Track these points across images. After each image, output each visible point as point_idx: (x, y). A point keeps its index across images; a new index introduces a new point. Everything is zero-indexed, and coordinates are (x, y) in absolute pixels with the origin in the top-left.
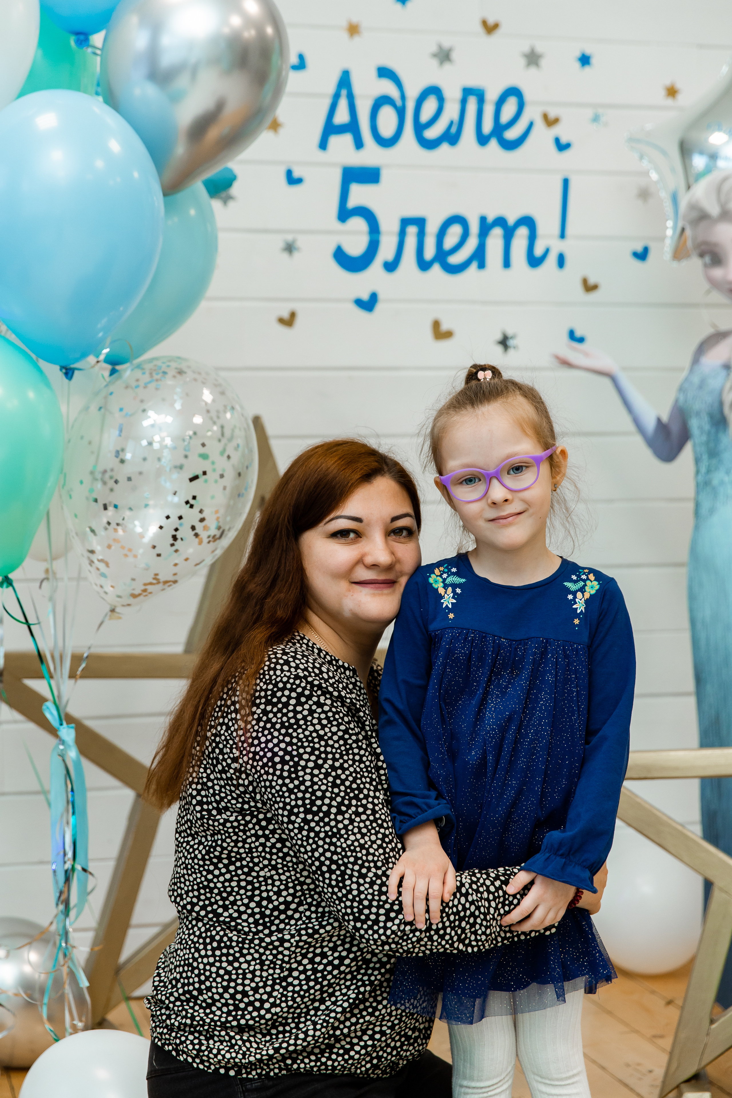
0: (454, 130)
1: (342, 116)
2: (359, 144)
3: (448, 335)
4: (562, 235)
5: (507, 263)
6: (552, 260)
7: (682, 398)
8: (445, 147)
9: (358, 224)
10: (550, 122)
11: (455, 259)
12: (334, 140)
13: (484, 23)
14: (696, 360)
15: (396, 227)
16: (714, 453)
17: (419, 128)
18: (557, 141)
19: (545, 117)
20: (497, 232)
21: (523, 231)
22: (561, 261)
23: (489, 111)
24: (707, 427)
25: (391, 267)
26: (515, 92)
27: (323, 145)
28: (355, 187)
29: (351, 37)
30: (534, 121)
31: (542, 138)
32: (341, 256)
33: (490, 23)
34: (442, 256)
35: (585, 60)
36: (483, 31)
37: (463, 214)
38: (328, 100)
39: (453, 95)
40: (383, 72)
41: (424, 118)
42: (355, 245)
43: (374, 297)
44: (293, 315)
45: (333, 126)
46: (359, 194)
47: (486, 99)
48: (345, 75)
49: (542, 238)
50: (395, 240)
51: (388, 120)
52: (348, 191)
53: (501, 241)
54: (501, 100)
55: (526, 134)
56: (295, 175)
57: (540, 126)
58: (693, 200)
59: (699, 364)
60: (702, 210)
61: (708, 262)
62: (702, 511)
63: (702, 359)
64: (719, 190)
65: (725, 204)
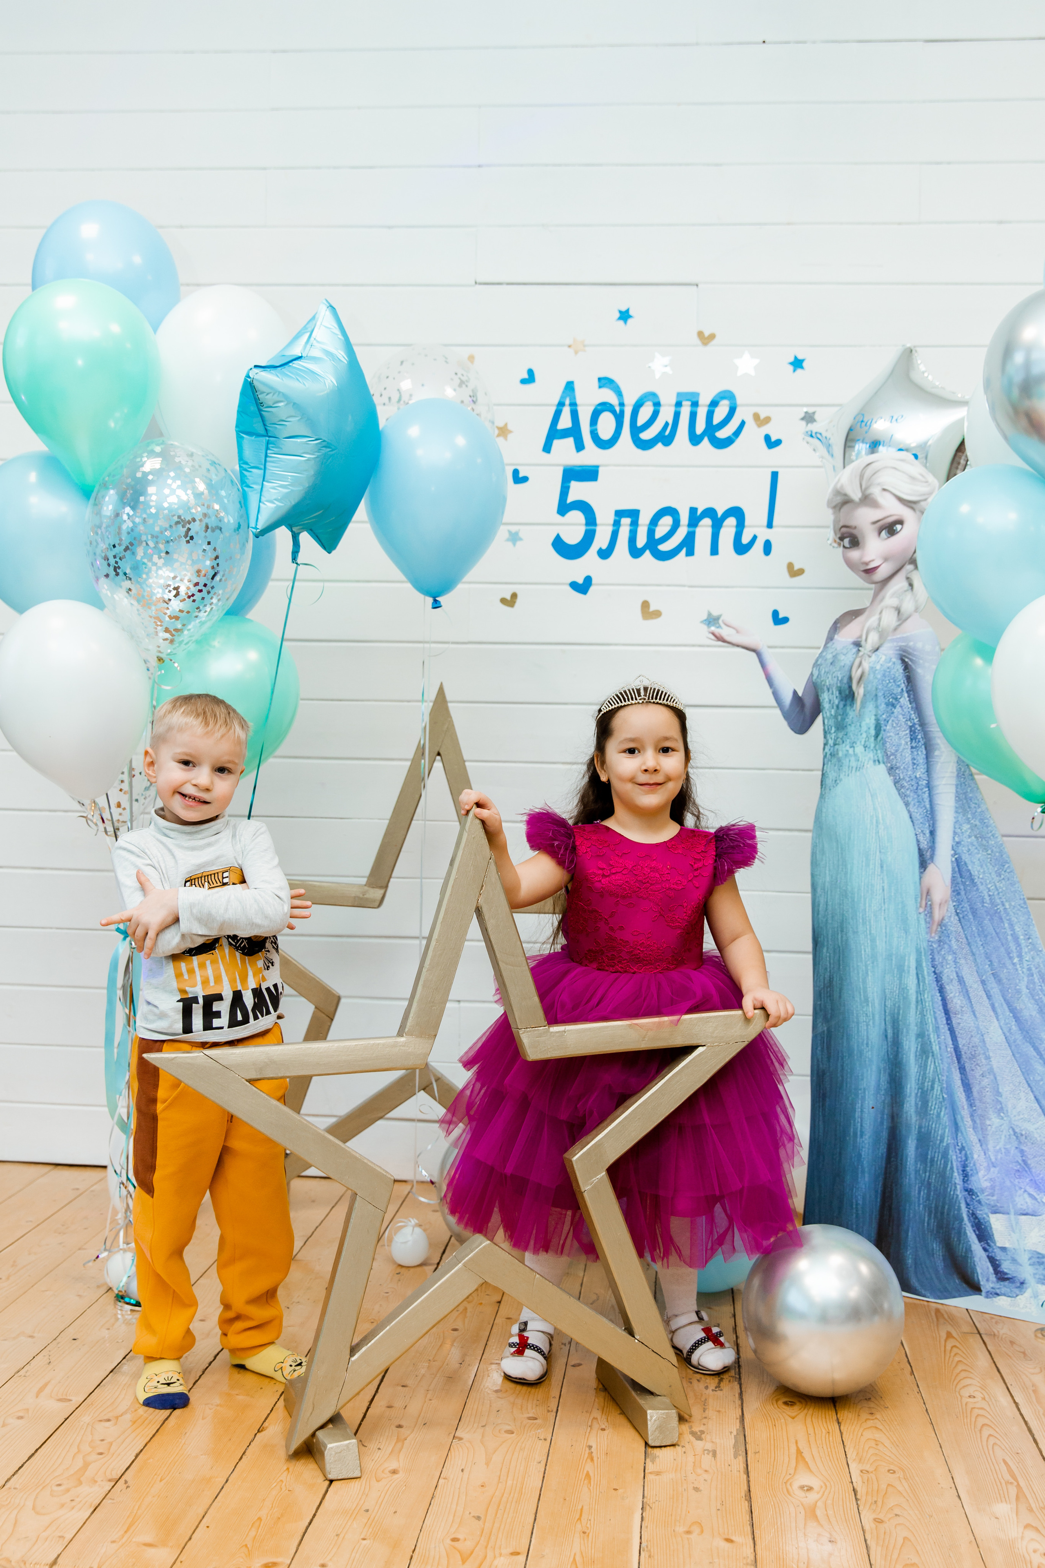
0: (667, 433)
1: (565, 422)
2: (580, 446)
3: (657, 614)
4: (770, 525)
5: (714, 551)
6: (759, 546)
7: (816, 673)
8: (660, 445)
9: (577, 517)
10: (761, 421)
11: (664, 547)
12: (557, 443)
13: (700, 334)
14: (830, 638)
15: (611, 518)
16: (841, 726)
17: (636, 430)
18: (767, 438)
19: (756, 417)
20: (707, 522)
21: (731, 521)
23: (702, 413)
24: (836, 702)
25: (604, 554)
26: (728, 395)
27: (547, 448)
28: (574, 485)
29: (576, 353)
30: (745, 420)
31: (752, 436)
32: (559, 545)
33: (707, 334)
34: (653, 544)
35: (797, 364)
36: (698, 342)
37: (673, 506)
38: (554, 409)
39: (668, 401)
40: (605, 382)
41: (641, 421)
42: (573, 535)
43: (588, 580)
44: (514, 596)
45: (557, 430)
46: (578, 491)
47: (700, 403)
48: (570, 387)
49: (750, 526)
50: (610, 529)
51: (606, 425)
52: (568, 487)
53: (709, 531)
54: (714, 404)
55: (737, 433)
56: (521, 475)
57: (750, 426)
58: (839, 486)
59: (834, 641)
60: (845, 495)
61: (847, 545)
62: (829, 782)
63: (836, 637)
64: (862, 477)
65: (867, 488)
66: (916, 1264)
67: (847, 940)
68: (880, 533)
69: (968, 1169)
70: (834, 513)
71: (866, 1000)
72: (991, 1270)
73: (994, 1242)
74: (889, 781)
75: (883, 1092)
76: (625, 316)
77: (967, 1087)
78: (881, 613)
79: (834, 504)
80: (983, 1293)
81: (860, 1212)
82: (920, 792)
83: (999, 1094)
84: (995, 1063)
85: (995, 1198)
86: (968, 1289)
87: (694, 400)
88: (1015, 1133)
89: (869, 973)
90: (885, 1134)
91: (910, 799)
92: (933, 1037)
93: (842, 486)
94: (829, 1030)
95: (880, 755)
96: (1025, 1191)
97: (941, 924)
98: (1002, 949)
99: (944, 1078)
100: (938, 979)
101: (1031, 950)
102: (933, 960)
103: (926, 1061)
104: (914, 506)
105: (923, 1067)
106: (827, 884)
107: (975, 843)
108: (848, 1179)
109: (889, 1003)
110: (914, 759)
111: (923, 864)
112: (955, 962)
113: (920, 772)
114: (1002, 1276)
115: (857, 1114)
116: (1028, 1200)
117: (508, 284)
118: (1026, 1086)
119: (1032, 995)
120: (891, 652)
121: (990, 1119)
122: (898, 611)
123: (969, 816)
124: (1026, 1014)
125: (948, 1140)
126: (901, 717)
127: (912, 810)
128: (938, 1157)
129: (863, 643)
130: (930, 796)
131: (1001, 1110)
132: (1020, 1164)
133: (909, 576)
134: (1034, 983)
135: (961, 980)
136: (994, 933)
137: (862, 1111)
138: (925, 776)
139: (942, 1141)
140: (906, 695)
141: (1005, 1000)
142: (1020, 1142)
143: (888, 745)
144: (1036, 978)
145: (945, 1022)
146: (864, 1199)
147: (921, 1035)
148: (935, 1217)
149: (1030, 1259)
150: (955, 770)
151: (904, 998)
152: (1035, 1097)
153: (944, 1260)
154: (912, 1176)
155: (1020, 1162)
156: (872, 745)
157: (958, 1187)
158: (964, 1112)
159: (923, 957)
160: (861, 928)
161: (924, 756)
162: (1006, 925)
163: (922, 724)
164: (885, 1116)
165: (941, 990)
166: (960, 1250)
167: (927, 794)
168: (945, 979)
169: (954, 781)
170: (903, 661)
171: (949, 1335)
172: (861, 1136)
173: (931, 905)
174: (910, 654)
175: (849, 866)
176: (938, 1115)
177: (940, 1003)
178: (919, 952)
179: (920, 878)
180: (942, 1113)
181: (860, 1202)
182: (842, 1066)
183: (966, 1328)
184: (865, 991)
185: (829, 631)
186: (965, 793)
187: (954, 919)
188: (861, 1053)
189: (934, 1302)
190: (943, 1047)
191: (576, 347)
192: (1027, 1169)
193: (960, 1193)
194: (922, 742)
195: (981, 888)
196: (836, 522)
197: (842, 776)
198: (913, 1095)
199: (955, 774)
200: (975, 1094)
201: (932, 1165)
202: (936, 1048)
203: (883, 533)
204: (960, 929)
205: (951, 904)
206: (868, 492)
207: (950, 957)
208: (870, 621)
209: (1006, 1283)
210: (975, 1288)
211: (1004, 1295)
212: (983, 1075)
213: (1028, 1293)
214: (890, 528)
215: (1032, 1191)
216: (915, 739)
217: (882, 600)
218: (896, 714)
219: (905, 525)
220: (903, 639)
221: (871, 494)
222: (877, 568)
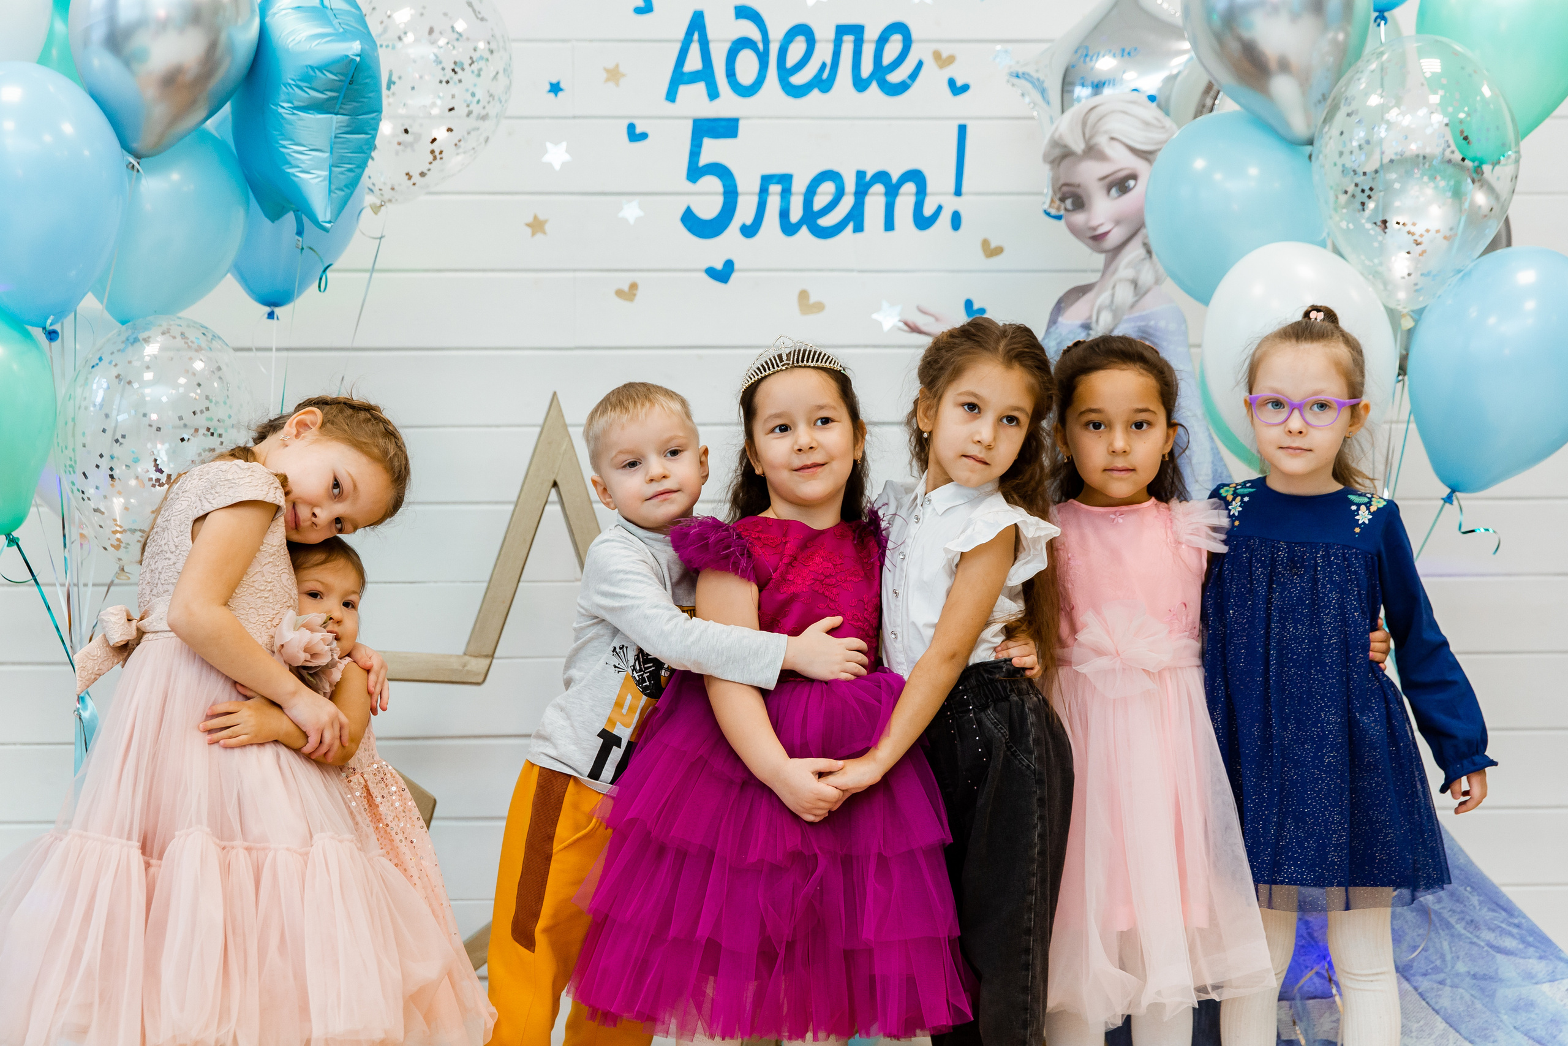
0: (825, 75)
1: (693, 63)
2: (713, 94)
3: (819, 307)
4: (958, 192)
5: (889, 225)
6: (945, 218)
8: (816, 93)
9: (712, 184)
10: (942, 61)
11: (825, 222)
12: (683, 90)
14: (1053, 321)
15: (756, 185)
17: (785, 73)
18: (952, 83)
19: (937, 55)
20: (879, 188)
21: (910, 188)
22: (956, 221)
23: (868, 51)
25: (749, 231)
26: (899, 28)
27: (671, 96)
28: (708, 143)
30: (923, 59)
31: (933, 80)
32: (689, 220)
34: (810, 218)
37: (836, 169)
38: (677, 47)
39: (825, 34)
40: (744, 13)
41: (791, 60)
42: (708, 208)
43: (729, 265)
44: (634, 286)
45: (683, 74)
46: (713, 150)
47: (865, 37)
48: (697, 18)
49: (934, 194)
50: (755, 199)
51: (747, 66)
52: (700, 146)
53: (882, 200)
54: (883, 40)
55: (914, 76)
56: (638, 130)
57: (929, 66)
58: (1056, 136)
59: (1058, 324)
60: (1065, 146)
61: (1069, 207)
63: (1060, 319)
64: (1084, 124)
65: (1091, 138)
68: (1109, 191)
70: (1052, 169)
78: (1114, 287)
79: (1051, 158)
87: (858, 34)
93: (1060, 136)
104: (1150, 157)
122: (1135, 283)
129: (1093, 325)
132: (1305, 939)
133: (1146, 241)
150: (1210, 472)
155: (1305, 935)
174: (1150, 335)
185: (1052, 313)
192: (1313, 943)
196: (1055, 180)
199: (1211, 477)
203: (1114, 191)
206: (1093, 142)
208: (1103, 297)
214: (1121, 184)
217: (1114, 272)
219: (1139, 181)
220: (1142, 318)
221: (1096, 145)
222: (1106, 234)
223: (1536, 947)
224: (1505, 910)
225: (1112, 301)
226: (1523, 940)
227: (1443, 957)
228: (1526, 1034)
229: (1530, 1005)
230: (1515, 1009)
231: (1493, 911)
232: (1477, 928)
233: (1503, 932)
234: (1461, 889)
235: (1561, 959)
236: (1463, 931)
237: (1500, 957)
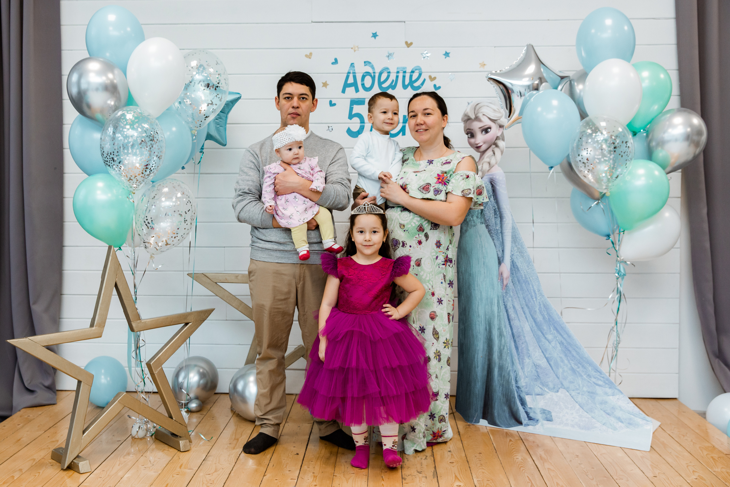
0: (394, 84)
2: (357, 90)
9: (356, 120)
10: (432, 79)
12: (348, 89)
13: (406, 43)
17: (380, 83)
18: (435, 86)
19: (430, 77)
23: (408, 76)
26: (419, 69)
27: (343, 91)
29: (355, 51)
30: (426, 78)
31: (428, 85)
32: (349, 132)
33: (409, 42)
35: (447, 54)
36: (406, 46)
38: (346, 75)
39: (393, 70)
40: (367, 63)
41: (382, 79)
42: (355, 128)
45: (347, 84)
46: (357, 108)
47: (407, 71)
48: (352, 65)
51: (368, 82)
52: (353, 108)
54: (413, 72)
55: (422, 84)
56: (333, 103)
57: (428, 80)
58: (466, 113)
60: (469, 116)
61: (469, 137)
62: (463, 231)
64: (475, 109)
65: (477, 114)
66: (498, 415)
67: (471, 293)
68: (482, 132)
69: (517, 379)
70: (464, 124)
71: (479, 316)
72: (526, 416)
73: (527, 406)
74: (486, 231)
75: (485, 351)
76: (375, 35)
77: (517, 348)
78: (483, 164)
79: (464, 120)
80: (523, 425)
81: (477, 397)
82: (498, 235)
83: (529, 350)
84: (527, 339)
85: (527, 389)
86: (518, 424)
87: (404, 70)
88: (534, 364)
89: (480, 305)
90: (486, 367)
91: (494, 238)
92: (504, 329)
93: (467, 113)
94: (465, 328)
95: (483, 220)
96: (538, 386)
97: (506, 286)
98: (529, 295)
99: (508, 345)
100: (506, 307)
101: (540, 296)
102: (504, 300)
103: (501, 339)
105: (500, 341)
106: (463, 271)
107: (519, 255)
108: (473, 384)
109: (487, 317)
110: (496, 222)
111: (500, 263)
112: (512, 301)
113: (498, 227)
114: (530, 418)
115: (476, 360)
116: (540, 390)
117: (325, 22)
118: (538, 347)
119: (541, 312)
120: (487, 180)
121: (525, 360)
122: (489, 163)
123: (517, 244)
124: (538, 320)
125: (510, 368)
126: (490, 205)
127: (495, 242)
128: (506, 375)
130: (502, 236)
131: (529, 356)
133: (493, 150)
134: (541, 308)
135: (514, 307)
136: (526, 290)
137: (477, 358)
138: (500, 229)
139: (507, 369)
140: (492, 197)
141: (531, 315)
142: (536, 368)
143: (486, 216)
144: (542, 306)
145: (508, 323)
146: (479, 391)
147: (499, 329)
148: (505, 397)
149: (540, 411)
150: (511, 226)
151: (493, 315)
152: (542, 351)
153: (509, 413)
154: (497, 382)
155: (537, 375)
156: (480, 217)
157: (514, 386)
158: (516, 357)
159: (500, 299)
160: (476, 288)
161: (499, 221)
162: (531, 286)
163: (499, 208)
164: (486, 360)
165: (507, 311)
166: (514, 409)
167: (500, 236)
168: (508, 307)
169: (511, 231)
170: (491, 184)
171: (510, 440)
172: (477, 368)
173: (503, 279)
174: (494, 181)
175: (471, 264)
176: (506, 359)
177: (506, 316)
178: (498, 297)
179: (499, 268)
180: (508, 358)
181: (477, 393)
182: (470, 342)
183: (517, 438)
184: (478, 312)
186: (515, 235)
187: (511, 284)
188: (477, 336)
189: (505, 429)
190: (508, 333)
191: (355, 49)
193: (514, 388)
194: (499, 215)
195: (521, 272)
196: (465, 127)
197: (468, 229)
198: (497, 351)
199: (511, 228)
200: (520, 350)
201: (504, 378)
202: (505, 333)
203: (483, 132)
204: (514, 288)
205: (510, 278)
206: (477, 115)
207: (510, 299)
209: (532, 421)
210: (520, 423)
211: (531, 425)
212: (522, 343)
213: (540, 424)
214: (486, 130)
215: (541, 386)
216: (496, 214)
217: (483, 159)
218: (489, 204)
219: (492, 129)
220: (491, 175)
221: (478, 116)
222: (480, 146)
223: (609, 385)
224: (599, 372)
225: (482, 169)
226: (604, 382)
227: (579, 385)
228: (604, 411)
229: (606, 403)
230: (601, 403)
231: (596, 372)
232: (590, 377)
233: (598, 379)
234: (586, 365)
235: (616, 389)
236: (586, 378)
237: (597, 387)
